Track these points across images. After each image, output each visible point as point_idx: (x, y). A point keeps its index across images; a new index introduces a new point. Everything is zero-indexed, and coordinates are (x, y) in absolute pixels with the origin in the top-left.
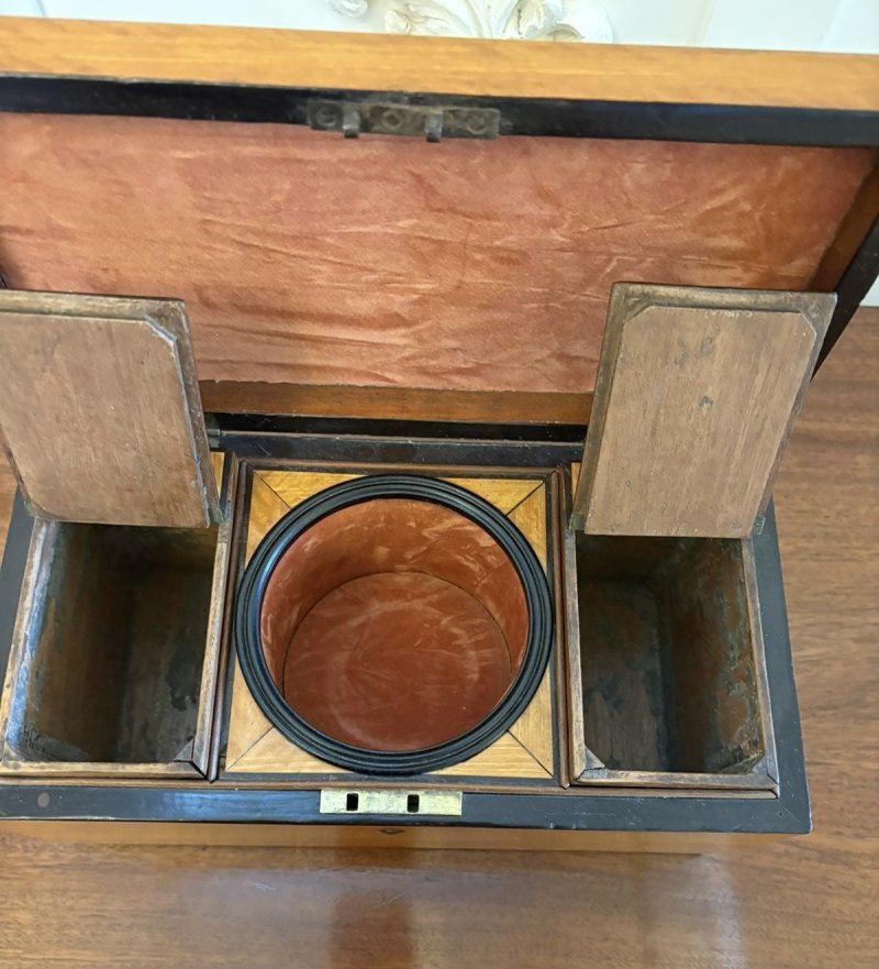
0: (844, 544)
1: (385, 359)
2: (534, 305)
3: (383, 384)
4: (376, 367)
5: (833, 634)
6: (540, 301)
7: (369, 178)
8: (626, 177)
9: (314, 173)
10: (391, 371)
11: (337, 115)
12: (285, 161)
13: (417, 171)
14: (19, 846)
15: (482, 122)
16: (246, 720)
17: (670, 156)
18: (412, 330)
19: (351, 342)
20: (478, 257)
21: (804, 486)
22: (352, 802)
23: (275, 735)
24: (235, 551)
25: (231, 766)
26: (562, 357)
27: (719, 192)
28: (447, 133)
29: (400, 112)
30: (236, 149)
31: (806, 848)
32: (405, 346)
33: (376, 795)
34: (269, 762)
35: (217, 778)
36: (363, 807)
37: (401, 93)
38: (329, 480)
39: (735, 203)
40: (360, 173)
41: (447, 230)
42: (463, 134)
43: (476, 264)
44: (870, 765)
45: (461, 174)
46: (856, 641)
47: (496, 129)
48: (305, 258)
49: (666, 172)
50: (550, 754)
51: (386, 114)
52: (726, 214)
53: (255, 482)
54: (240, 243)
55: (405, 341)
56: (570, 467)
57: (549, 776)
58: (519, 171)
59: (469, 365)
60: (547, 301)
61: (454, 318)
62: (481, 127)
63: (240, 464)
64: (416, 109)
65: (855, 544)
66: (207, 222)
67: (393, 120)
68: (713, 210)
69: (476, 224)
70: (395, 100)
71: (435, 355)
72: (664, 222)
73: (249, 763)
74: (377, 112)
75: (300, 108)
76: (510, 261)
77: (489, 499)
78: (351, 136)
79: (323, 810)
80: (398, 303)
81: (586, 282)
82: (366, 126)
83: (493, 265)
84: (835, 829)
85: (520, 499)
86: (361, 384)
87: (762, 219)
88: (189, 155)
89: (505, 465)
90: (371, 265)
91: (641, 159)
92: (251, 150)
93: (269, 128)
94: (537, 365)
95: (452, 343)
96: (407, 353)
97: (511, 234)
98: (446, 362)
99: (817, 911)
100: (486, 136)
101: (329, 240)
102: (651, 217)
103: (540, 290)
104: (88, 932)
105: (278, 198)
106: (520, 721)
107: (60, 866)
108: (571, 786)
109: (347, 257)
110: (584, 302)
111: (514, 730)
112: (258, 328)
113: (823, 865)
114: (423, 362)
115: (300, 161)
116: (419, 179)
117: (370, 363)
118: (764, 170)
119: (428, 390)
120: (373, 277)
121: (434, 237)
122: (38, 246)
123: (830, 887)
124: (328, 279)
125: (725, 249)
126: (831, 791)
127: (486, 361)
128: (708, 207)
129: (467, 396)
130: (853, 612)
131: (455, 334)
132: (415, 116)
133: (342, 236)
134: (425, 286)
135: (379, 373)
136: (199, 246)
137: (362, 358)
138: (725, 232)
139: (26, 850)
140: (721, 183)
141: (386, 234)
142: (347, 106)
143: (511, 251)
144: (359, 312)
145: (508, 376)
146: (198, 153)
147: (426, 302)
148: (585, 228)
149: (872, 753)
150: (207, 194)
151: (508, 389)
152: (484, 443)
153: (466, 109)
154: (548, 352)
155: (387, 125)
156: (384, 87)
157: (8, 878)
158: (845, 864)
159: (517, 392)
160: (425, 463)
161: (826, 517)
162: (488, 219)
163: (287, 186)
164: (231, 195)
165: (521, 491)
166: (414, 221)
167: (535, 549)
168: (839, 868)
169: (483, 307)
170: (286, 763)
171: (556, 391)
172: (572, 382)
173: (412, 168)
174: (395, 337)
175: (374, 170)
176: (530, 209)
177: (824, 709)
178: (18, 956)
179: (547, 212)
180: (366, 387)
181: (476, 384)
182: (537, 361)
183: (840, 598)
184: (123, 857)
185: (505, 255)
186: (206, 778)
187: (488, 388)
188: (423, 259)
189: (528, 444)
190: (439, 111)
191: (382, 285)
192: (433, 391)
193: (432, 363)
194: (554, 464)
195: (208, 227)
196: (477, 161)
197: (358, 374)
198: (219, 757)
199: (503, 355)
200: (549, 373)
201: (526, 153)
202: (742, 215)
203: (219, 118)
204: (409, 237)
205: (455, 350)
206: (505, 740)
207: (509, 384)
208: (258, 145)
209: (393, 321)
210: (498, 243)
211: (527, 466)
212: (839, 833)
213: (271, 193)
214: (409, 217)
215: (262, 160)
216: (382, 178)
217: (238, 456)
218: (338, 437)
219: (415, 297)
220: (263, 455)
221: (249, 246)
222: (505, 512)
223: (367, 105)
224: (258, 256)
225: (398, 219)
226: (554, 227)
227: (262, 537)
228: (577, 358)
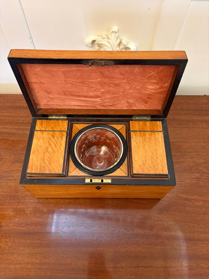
0: (187, 140)
1: (96, 104)
2: (122, 93)
3: (96, 108)
4: (95, 105)
5: (185, 157)
6: (122, 92)
7: (93, 72)
8: (135, 71)
9: (84, 72)
10: (97, 106)
11: (88, 63)
12: (79, 70)
13: (101, 71)
14: (27, 199)
15: (110, 63)
16: (72, 166)
17: (142, 67)
18: (101, 98)
19: (90, 101)
20: (111, 85)
21: (179, 129)
22: (91, 181)
23: (77, 169)
24: (70, 138)
25: (69, 175)
26: (127, 102)
27: (151, 73)
28: (105, 65)
29: (97, 62)
30: (71, 68)
31: (181, 198)
32: (100, 101)
33: (95, 179)
34: (76, 174)
35: (67, 177)
36: (93, 182)
37: (98, 59)
38: (86, 125)
39: (153, 75)
40: (91, 71)
41: (106, 80)
42: (108, 65)
43: (111, 86)
44: (194, 182)
45: (108, 71)
46: (190, 158)
47: (113, 64)
48: (82, 86)
49: (141, 70)
50: (127, 172)
51: (95, 62)
52: (152, 76)
53: (73, 126)
54: (71, 84)
55: (99, 100)
56: (130, 122)
57: (127, 176)
58: (117, 70)
59: (111, 104)
60: (124, 92)
61: (108, 96)
62: (110, 64)
63: (71, 123)
64: (100, 61)
65: (189, 140)
66: (66, 80)
67: (96, 63)
68: (150, 76)
69: (111, 79)
70: (97, 60)
71: (105, 103)
72: (142, 78)
73: (73, 174)
74: (94, 62)
75: (82, 62)
76: (117, 85)
77: (115, 128)
78: (90, 65)
79: (86, 182)
80: (98, 93)
81: (130, 89)
82: (92, 64)
83: (114, 86)
84: (187, 194)
85: (121, 128)
86: (92, 109)
87: (158, 77)
88: (64, 70)
89: (118, 122)
90: (93, 87)
91: (137, 68)
92: (74, 68)
93: (77, 65)
94: (123, 104)
95: (108, 101)
96: (100, 102)
97: (117, 81)
98: (107, 104)
99: (184, 210)
100: (111, 65)
101: (86, 83)
102: (140, 77)
103: (122, 90)
104: (40, 215)
105: (78, 76)
106: (121, 166)
107: (34, 202)
108: (131, 177)
109: (89, 85)
110: (130, 92)
111: (120, 167)
112: (74, 99)
113: (185, 201)
114: (103, 104)
115: (82, 70)
116: (101, 72)
117: (93, 105)
118: (157, 69)
119: (104, 109)
120: (94, 89)
121: (104, 82)
122: (38, 85)
123: (186, 205)
124: (86, 89)
125: (153, 82)
126: (186, 187)
127: (114, 104)
128: (149, 75)
129: (111, 110)
130: (189, 152)
131: (108, 99)
132: (100, 62)
133: (89, 82)
134: (103, 90)
135: (95, 106)
136: (65, 84)
137: (92, 104)
138: (153, 79)
139: (28, 199)
140: (151, 71)
141: (96, 81)
142: (89, 61)
143: (117, 84)
144: (91, 95)
145: (118, 106)
146: (65, 69)
147: (103, 93)
148: (129, 79)
149: (194, 179)
150: (66, 76)
151: (118, 109)
152: (114, 119)
153: (108, 61)
154: (125, 102)
155: (95, 64)
156: (95, 58)
157: (25, 205)
158: (189, 201)
159: (120, 109)
160: (104, 122)
161: (183, 135)
162: (113, 78)
163: (80, 74)
164: (70, 76)
165: (121, 127)
166: (100, 79)
167: (124, 136)
168: (188, 202)
169: (113, 94)
170: (79, 174)
171: (127, 109)
172: (129, 107)
173: (100, 70)
174: (98, 100)
175: (93, 71)
176: (120, 76)
177: (184, 171)
178: (26, 220)
179: (122, 77)
180: (93, 109)
181: (112, 108)
182: (123, 103)
183: (186, 150)
184: (47, 201)
185: (116, 84)
186: (65, 177)
187: (114, 109)
188: (102, 85)
189: (122, 119)
190: (104, 61)
191: (95, 90)
192: (105, 109)
193: (105, 104)
194: (127, 122)
195: (66, 81)
196: (110, 69)
197: (92, 107)
198: (67, 173)
199: (117, 102)
200: (125, 105)
201: (118, 68)
202: (155, 76)
203: (69, 64)
204: (100, 82)
205: (108, 102)
206: (119, 169)
207: (118, 108)
208: (75, 68)
209: (98, 97)
210: (115, 82)
211: (122, 122)
212: (188, 195)
213: (77, 75)
214: (100, 78)
215: (76, 70)
216: (95, 72)
217: (70, 121)
218: (88, 118)
219: (101, 92)
220: (75, 121)
221: (73, 84)
222: (118, 130)
223: (92, 61)
224: (74, 86)
225: (98, 79)
226: (124, 79)
227: (74, 135)
228: (130, 103)
